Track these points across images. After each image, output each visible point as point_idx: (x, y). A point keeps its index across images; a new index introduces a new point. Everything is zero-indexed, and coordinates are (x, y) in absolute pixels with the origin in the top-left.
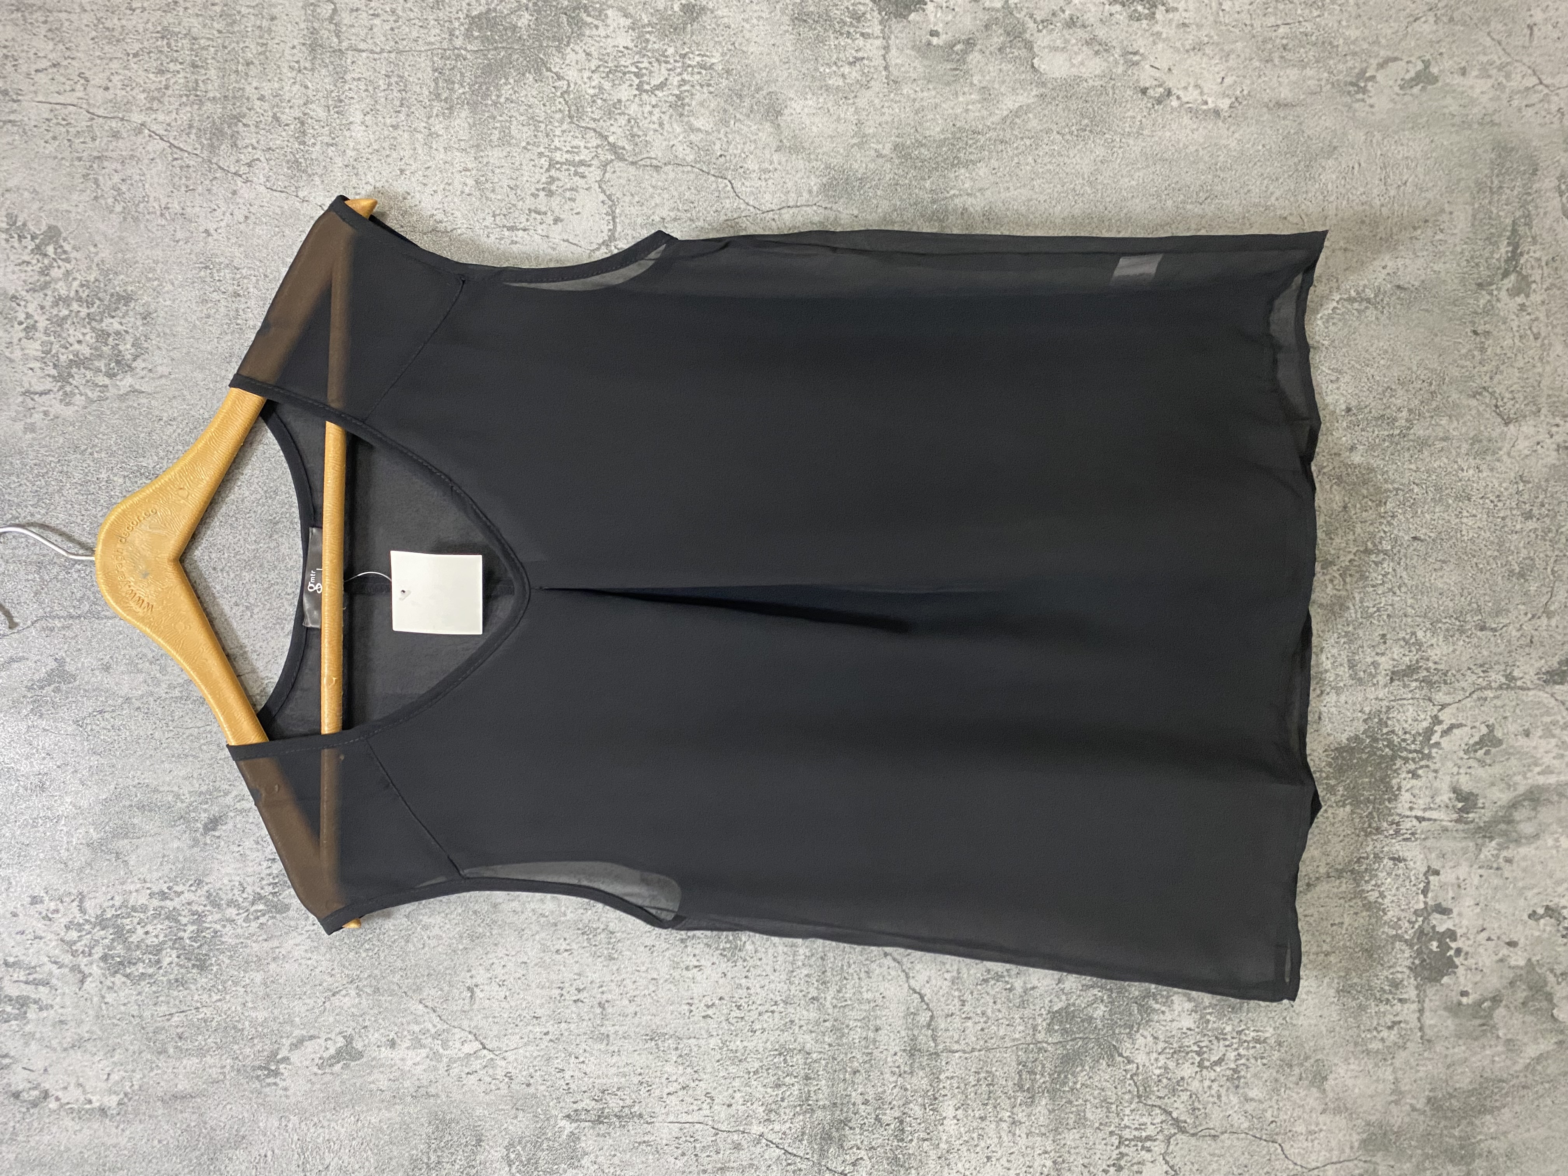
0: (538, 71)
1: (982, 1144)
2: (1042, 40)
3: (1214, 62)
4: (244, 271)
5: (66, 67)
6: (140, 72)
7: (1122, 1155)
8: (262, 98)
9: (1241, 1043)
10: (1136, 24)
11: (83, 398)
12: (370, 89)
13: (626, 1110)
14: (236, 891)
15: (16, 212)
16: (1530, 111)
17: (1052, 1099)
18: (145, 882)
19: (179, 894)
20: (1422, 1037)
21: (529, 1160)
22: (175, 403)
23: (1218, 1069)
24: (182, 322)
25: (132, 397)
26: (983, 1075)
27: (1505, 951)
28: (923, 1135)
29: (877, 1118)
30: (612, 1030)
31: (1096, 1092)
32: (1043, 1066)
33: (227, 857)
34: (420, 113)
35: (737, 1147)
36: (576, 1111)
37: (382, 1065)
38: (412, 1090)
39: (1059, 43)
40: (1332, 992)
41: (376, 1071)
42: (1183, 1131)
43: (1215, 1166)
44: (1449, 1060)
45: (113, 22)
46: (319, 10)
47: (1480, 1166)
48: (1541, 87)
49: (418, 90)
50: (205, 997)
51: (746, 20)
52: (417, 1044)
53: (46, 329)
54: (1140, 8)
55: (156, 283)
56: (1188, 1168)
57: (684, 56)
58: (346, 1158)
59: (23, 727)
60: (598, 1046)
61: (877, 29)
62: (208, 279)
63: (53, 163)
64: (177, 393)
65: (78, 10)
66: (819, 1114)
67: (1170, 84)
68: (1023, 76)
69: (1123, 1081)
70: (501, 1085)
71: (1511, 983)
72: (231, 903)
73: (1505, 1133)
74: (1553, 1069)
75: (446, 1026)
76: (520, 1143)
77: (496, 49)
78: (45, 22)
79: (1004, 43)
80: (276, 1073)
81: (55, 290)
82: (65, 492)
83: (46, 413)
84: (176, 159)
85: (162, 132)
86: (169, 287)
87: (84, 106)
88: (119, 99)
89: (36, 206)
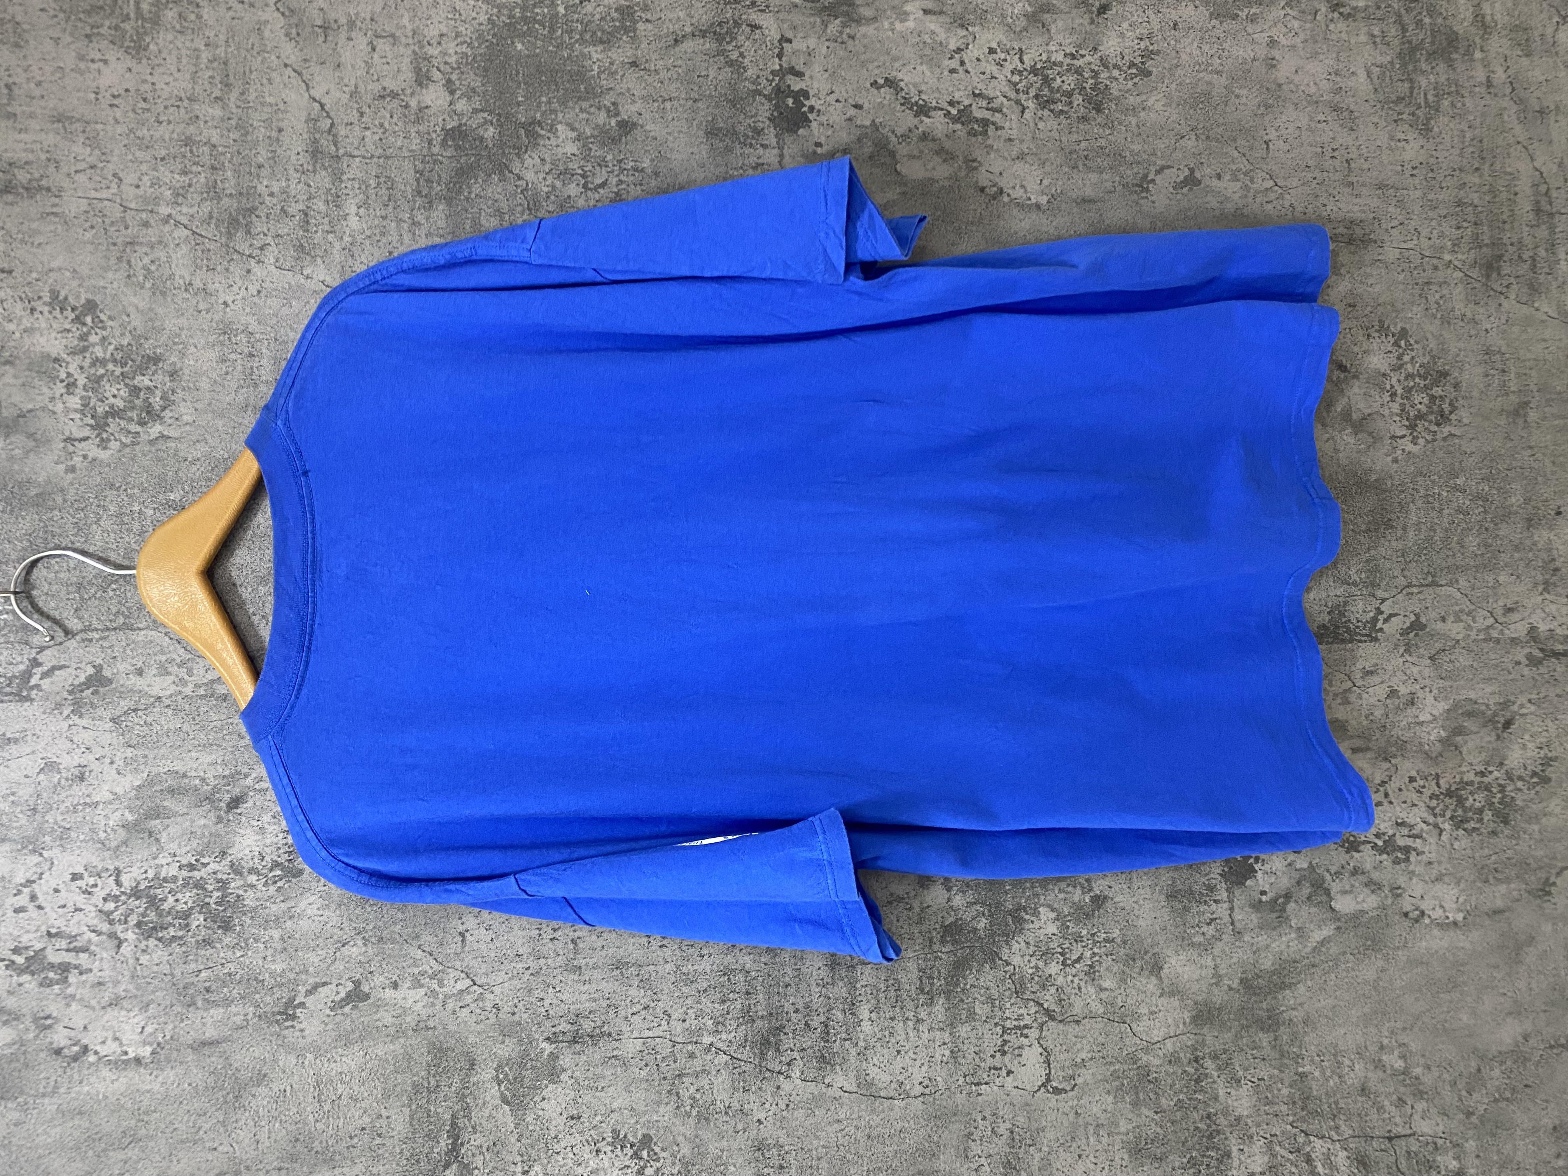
0: (501, 172)
1: (893, 1040)
2: (902, 150)
3: (1033, 168)
4: (257, 336)
5: (102, 169)
6: (167, 173)
7: (1005, 1042)
8: (271, 195)
9: (1095, 943)
10: (974, 139)
11: (118, 443)
12: (363, 187)
13: (597, 1031)
14: (256, 861)
15: (58, 288)
16: (1270, 207)
17: (948, 999)
18: (175, 856)
19: (205, 865)
20: (1233, 930)
21: (516, 1078)
22: (198, 446)
23: (1077, 966)
24: (204, 378)
25: (161, 441)
26: (891, 982)
27: (1291, 857)
28: (844, 1036)
29: (807, 1024)
30: (583, 962)
31: (982, 991)
32: (939, 972)
33: (249, 830)
34: (406, 207)
35: (692, 1056)
36: (555, 1033)
37: (387, 1004)
38: (413, 1024)
39: (916, 153)
40: (1163, 898)
41: (381, 1009)
42: (1053, 1019)
43: (1079, 1046)
44: (1254, 948)
45: (143, 132)
46: (319, 124)
47: (1284, 1034)
48: (1276, 188)
49: (403, 188)
50: (230, 953)
51: (669, 134)
52: (417, 984)
53: (85, 386)
54: (976, 126)
55: (181, 346)
56: (1057, 1049)
57: (620, 161)
58: (356, 1088)
59: (65, 725)
60: (572, 977)
61: (774, 141)
62: (227, 343)
63: (90, 248)
64: (201, 438)
65: (112, 122)
66: (759, 1023)
67: (1001, 184)
68: (889, 178)
69: (1004, 981)
70: (491, 1016)
71: (1298, 883)
72: (252, 871)
73: (1301, 1004)
74: (1334, 950)
75: (441, 968)
76: (507, 1064)
77: (466, 155)
78: (84, 131)
79: (872, 152)
80: (294, 1017)
81: (92, 353)
82: (102, 524)
83: (85, 457)
84: (197, 244)
85: (186, 222)
86: (192, 349)
87: (118, 201)
88: (148, 195)
89: (75, 283)
